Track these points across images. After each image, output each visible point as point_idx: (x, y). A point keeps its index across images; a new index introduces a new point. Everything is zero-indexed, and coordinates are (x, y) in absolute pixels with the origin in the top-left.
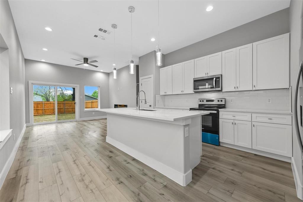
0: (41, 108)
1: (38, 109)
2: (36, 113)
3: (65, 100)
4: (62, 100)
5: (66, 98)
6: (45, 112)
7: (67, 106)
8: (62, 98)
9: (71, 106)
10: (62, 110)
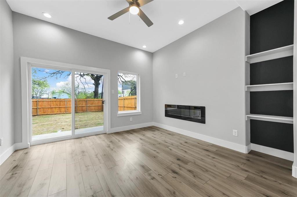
0: (63, 106)
1: (60, 107)
2: (59, 111)
3: (88, 97)
4: (85, 98)
5: (88, 95)
6: (67, 110)
7: (89, 103)
8: (85, 96)
9: (92, 104)
10: (84, 108)
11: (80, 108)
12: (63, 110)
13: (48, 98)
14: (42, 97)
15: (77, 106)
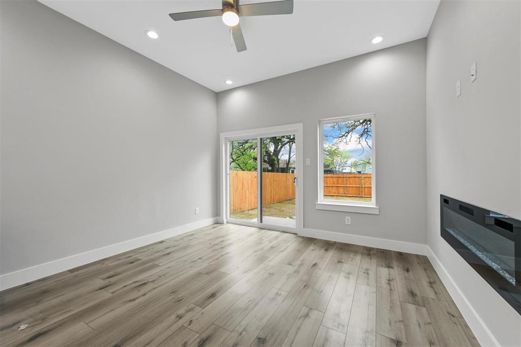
11: (366, 189)
12: (341, 190)
13: (350, 173)
14: (344, 171)
15: (360, 186)
